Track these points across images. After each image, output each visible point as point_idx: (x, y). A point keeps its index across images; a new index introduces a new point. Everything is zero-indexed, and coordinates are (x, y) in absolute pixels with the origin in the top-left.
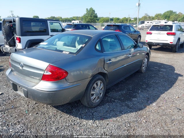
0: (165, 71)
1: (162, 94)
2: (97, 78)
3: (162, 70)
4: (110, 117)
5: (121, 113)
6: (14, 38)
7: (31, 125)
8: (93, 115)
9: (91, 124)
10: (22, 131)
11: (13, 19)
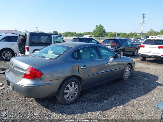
0: (147, 80)
1: (133, 99)
2: (71, 80)
3: (145, 79)
4: (77, 113)
5: (88, 110)
6: (24, 47)
7: (13, 113)
8: (64, 110)
9: (59, 117)
10: (5, 116)
11: (25, 34)
